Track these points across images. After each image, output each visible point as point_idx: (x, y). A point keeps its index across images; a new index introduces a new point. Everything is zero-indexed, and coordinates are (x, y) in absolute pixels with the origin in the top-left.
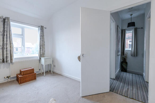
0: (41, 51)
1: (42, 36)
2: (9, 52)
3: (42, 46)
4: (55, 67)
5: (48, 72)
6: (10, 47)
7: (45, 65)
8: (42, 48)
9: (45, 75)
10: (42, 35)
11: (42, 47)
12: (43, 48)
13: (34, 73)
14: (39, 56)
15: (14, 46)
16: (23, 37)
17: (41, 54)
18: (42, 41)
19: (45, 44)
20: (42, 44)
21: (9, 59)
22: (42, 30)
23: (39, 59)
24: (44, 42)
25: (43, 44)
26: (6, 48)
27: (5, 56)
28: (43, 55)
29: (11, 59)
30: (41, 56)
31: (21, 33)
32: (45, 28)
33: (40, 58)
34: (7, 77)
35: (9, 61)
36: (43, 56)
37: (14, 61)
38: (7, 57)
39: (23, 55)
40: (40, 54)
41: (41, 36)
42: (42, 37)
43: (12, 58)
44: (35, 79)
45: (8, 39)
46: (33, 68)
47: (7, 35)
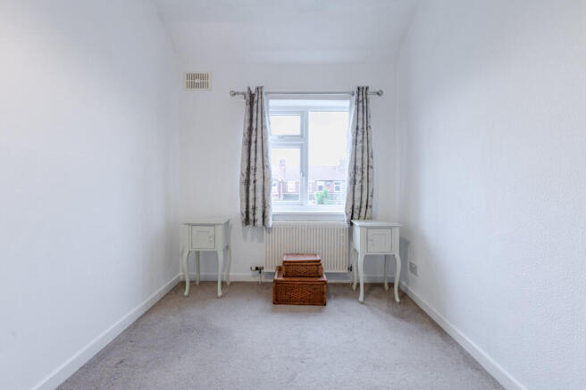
0: (358, 194)
1: (362, 130)
2: (259, 194)
3: (361, 172)
4: (416, 274)
5: (384, 289)
6: (264, 178)
7: (366, 256)
8: (361, 181)
9: (361, 298)
10: (360, 126)
11: (358, 178)
12: (365, 180)
13: (320, 277)
14: (347, 214)
15: (273, 176)
16: (302, 145)
17: (357, 204)
18: (363, 152)
19: (376, 162)
20: (359, 164)
21: (259, 215)
22: (361, 104)
23: (347, 226)
24: (370, 156)
25: (365, 166)
26: (255, 182)
27: (251, 204)
28: (363, 210)
29: (264, 216)
30: (356, 216)
31: (298, 132)
32: (378, 93)
33: (352, 224)
34: (257, 269)
35: (259, 222)
36: (363, 214)
37: (270, 223)
38: (254, 208)
39: (302, 205)
40: (351, 206)
41: (357, 129)
42: (360, 132)
43: (266, 214)
44: (321, 302)
45: (259, 154)
46: (318, 258)
47: (256, 142)
